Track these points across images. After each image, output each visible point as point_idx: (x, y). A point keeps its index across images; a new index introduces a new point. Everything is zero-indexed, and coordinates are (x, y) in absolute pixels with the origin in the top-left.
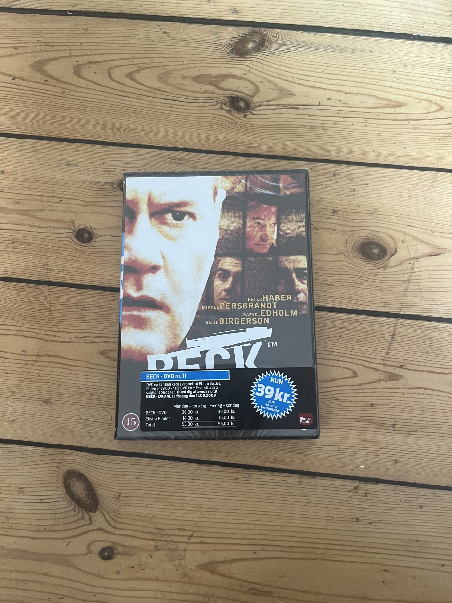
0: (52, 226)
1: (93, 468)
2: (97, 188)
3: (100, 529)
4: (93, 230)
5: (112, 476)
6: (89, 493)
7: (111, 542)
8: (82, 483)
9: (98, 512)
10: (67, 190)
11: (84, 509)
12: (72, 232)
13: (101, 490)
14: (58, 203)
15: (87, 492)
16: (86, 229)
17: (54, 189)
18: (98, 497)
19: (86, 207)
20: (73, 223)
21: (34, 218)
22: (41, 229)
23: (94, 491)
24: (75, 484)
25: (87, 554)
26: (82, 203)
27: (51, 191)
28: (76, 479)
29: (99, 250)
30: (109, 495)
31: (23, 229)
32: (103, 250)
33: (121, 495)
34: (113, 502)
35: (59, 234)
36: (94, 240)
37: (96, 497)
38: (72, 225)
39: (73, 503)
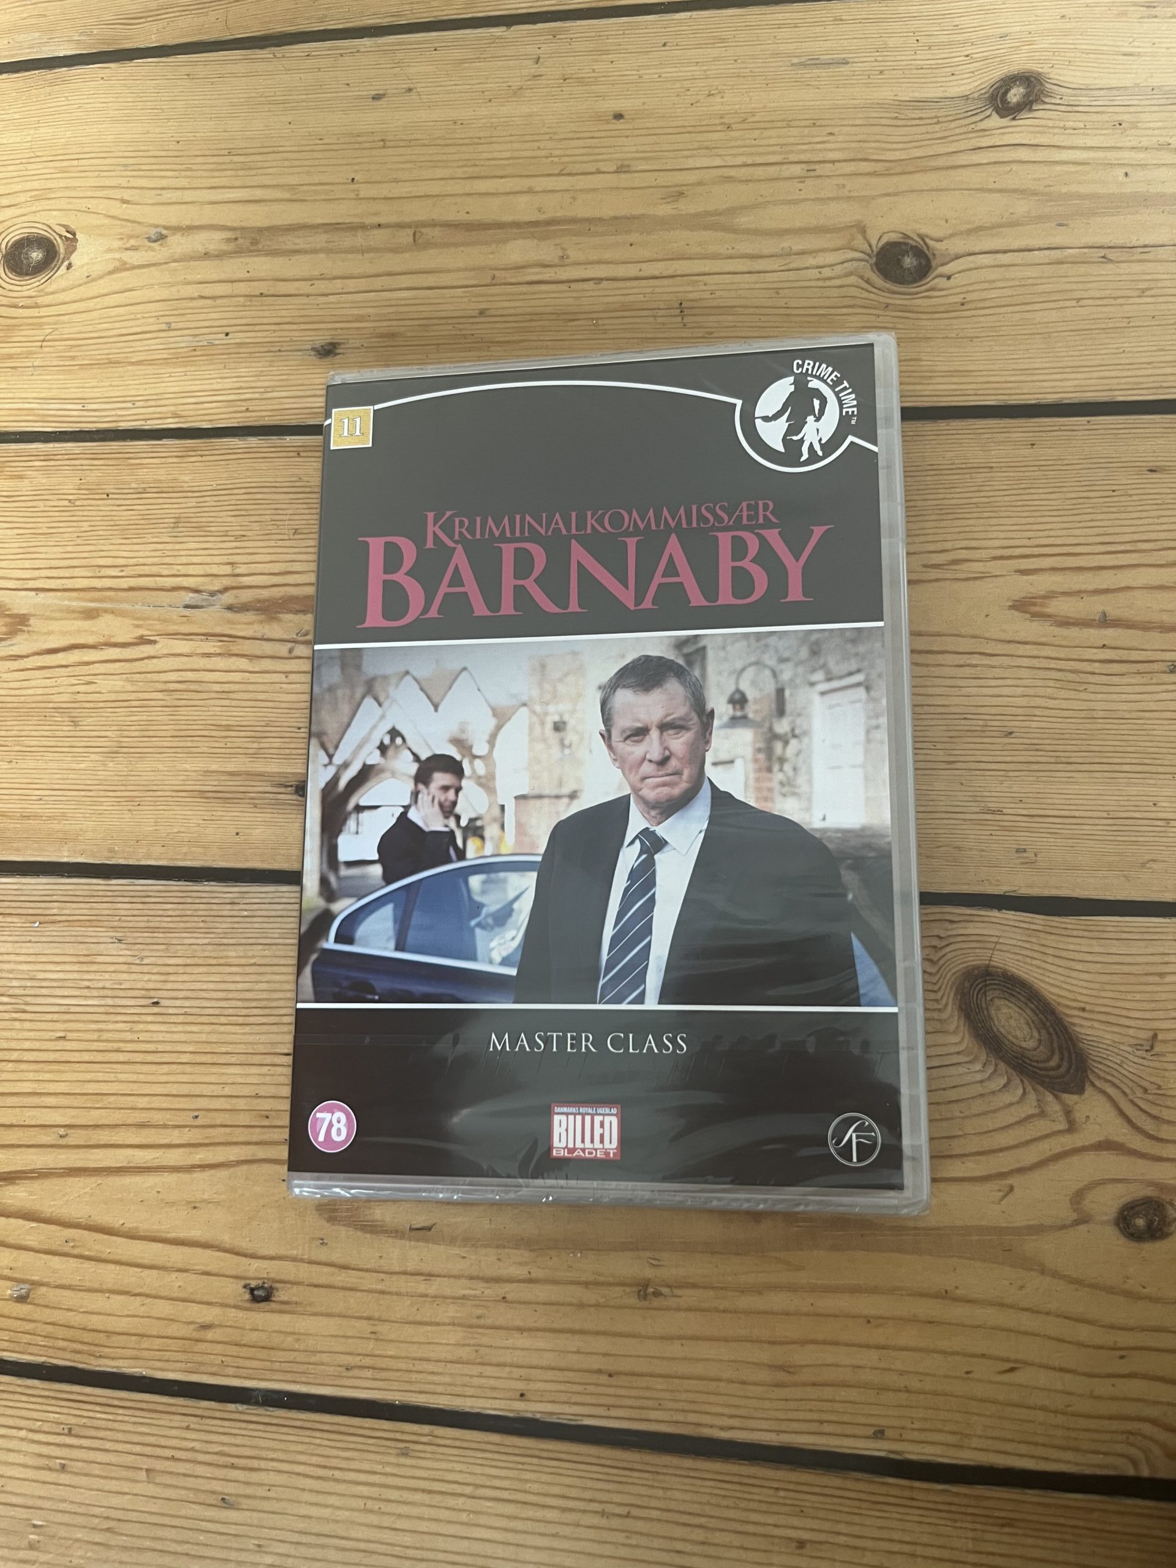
0: (796, 248)
1: (1050, 959)
2: (921, 118)
3: (1106, 1146)
4: (931, 243)
5: (1115, 978)
6: (1049, 1034)
7: (1151, 1183)
8: (1023, 1006)
9: (1089, 1091)
10: (825, 139)
11: (1042, 1084)
12: (862, 255)
13: (1089, 1024)
14: (802, 179)
15: (1043, 1032)
16: (906, 244)
17: (782, 141)
18: (1081, 1045)
19: (895, 179)
20: (863, 231)
21: (735, 231)
22: (760, 261)
23: (1066, 1028)
24: (999, 1010)
25: (1076, 1223)
26: (879, 167)
27: (778, 149)
28: (997, 993)
29: (959, 299)
30: (1117, 1038)
31: (707, 270)
32: (969, 297)
33: (1160, 1037)
34: (1136, 1060)
35: (823, 270)
36: (934, 274)
37: (1074, 1045)
38: (860, 237)
39: (1002, 1066)
